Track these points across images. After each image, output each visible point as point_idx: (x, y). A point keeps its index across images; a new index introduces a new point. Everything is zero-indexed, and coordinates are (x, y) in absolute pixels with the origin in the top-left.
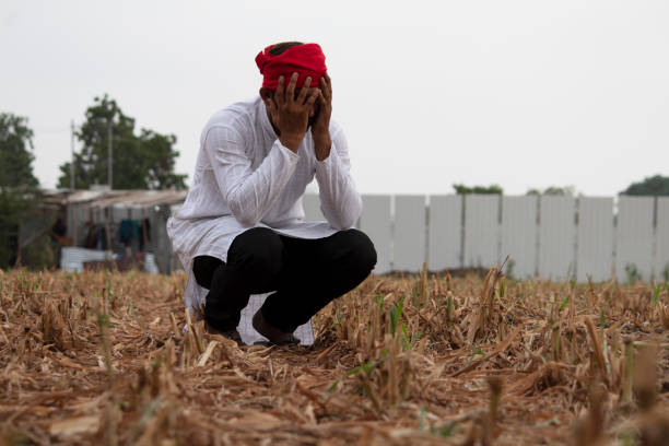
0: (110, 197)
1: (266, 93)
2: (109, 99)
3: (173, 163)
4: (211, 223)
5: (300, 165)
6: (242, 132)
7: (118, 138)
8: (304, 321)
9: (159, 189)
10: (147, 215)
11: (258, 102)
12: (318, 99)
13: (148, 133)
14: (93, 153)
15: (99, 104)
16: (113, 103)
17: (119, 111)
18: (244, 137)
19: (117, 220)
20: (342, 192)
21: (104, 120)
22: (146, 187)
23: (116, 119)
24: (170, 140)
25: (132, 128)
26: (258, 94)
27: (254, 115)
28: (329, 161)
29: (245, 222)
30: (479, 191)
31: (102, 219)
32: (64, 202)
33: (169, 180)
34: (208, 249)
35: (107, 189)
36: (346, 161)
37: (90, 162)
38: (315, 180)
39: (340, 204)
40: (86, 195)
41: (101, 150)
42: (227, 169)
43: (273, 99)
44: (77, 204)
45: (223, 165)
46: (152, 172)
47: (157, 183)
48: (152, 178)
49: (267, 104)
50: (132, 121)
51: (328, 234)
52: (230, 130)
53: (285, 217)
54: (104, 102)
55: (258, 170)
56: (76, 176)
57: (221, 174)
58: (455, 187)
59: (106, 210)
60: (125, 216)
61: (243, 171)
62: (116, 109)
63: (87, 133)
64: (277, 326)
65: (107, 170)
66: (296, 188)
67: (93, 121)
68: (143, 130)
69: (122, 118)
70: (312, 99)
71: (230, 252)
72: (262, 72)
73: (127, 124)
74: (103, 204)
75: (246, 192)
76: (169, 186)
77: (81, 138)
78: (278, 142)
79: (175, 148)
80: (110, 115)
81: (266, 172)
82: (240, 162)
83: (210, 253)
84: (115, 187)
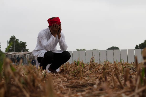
0: (15, 53)
1: (49, 27)
2: (14, 36)
3: (26, 47)
4: (40, 51)
5: (56, 40)
6: (45, 34)
7: (16, 43)
8: (58, 68)
9: (23, 52)
10: (22, 56)
11: (48, 28)
12: (59, 28)
13: (21, 42)
14: (11, 46)
15: (12, 37)
16: (15, 37)
17: (16, 38)
18: (46, 35)
19: (16, 58)
20: (63, 44)
21: (13, 40)
22: (21, 51)
23: (15, 40)
24: (25, 43)
25: (18, 41)
26: (48, 27)
27: (47, 31)
28: (60, 39)
29: (47, 50)
30: (81, 50)
31: (14, 57)
32: (7, 54)
33: (25, 50)
34: (40, 55)
35: (14, 52)
36: (64, 39)
37: (11, 48)
38: (59, 43)
39: (63, 47)
40: (11, 53)
41: (13, 45)
42: (43, 41)
43: (51, 28)
44: (9, 55)
45: (42, 40)
46: (22, 49)
47: (23, 51)
48: (22, 50)
49: (50, 29)
50: (18, 40)
51: (62, 52)
52: (43, 34)
53: (54, 50)
54: (13, 37)
55: (49, 41)
56: (8, 50)
57: (42, 42)
58: (77, 50)
59: (14, 56)
60: (18, 57)
61: (46, 41)
62: (15, 38)
63: (10, 42)
64: (53, 69)
65: (14, 49)
66: (55, 44)
67: (11, 40)
68: (20, 41)
69: (16, 39)
70: (58, 28)
71: (44, 56)
72: (49, 23)
73: (17, 40)
74: (14, 55)
75: (47, 44)
76: (25, 51)
77: (9, 43)
78: (52, 35)
79: (26, 44)
80: (14, 39)
81: (50, 41)
82: (45, 39)
83: (40, 56)
84: (15, 52)
